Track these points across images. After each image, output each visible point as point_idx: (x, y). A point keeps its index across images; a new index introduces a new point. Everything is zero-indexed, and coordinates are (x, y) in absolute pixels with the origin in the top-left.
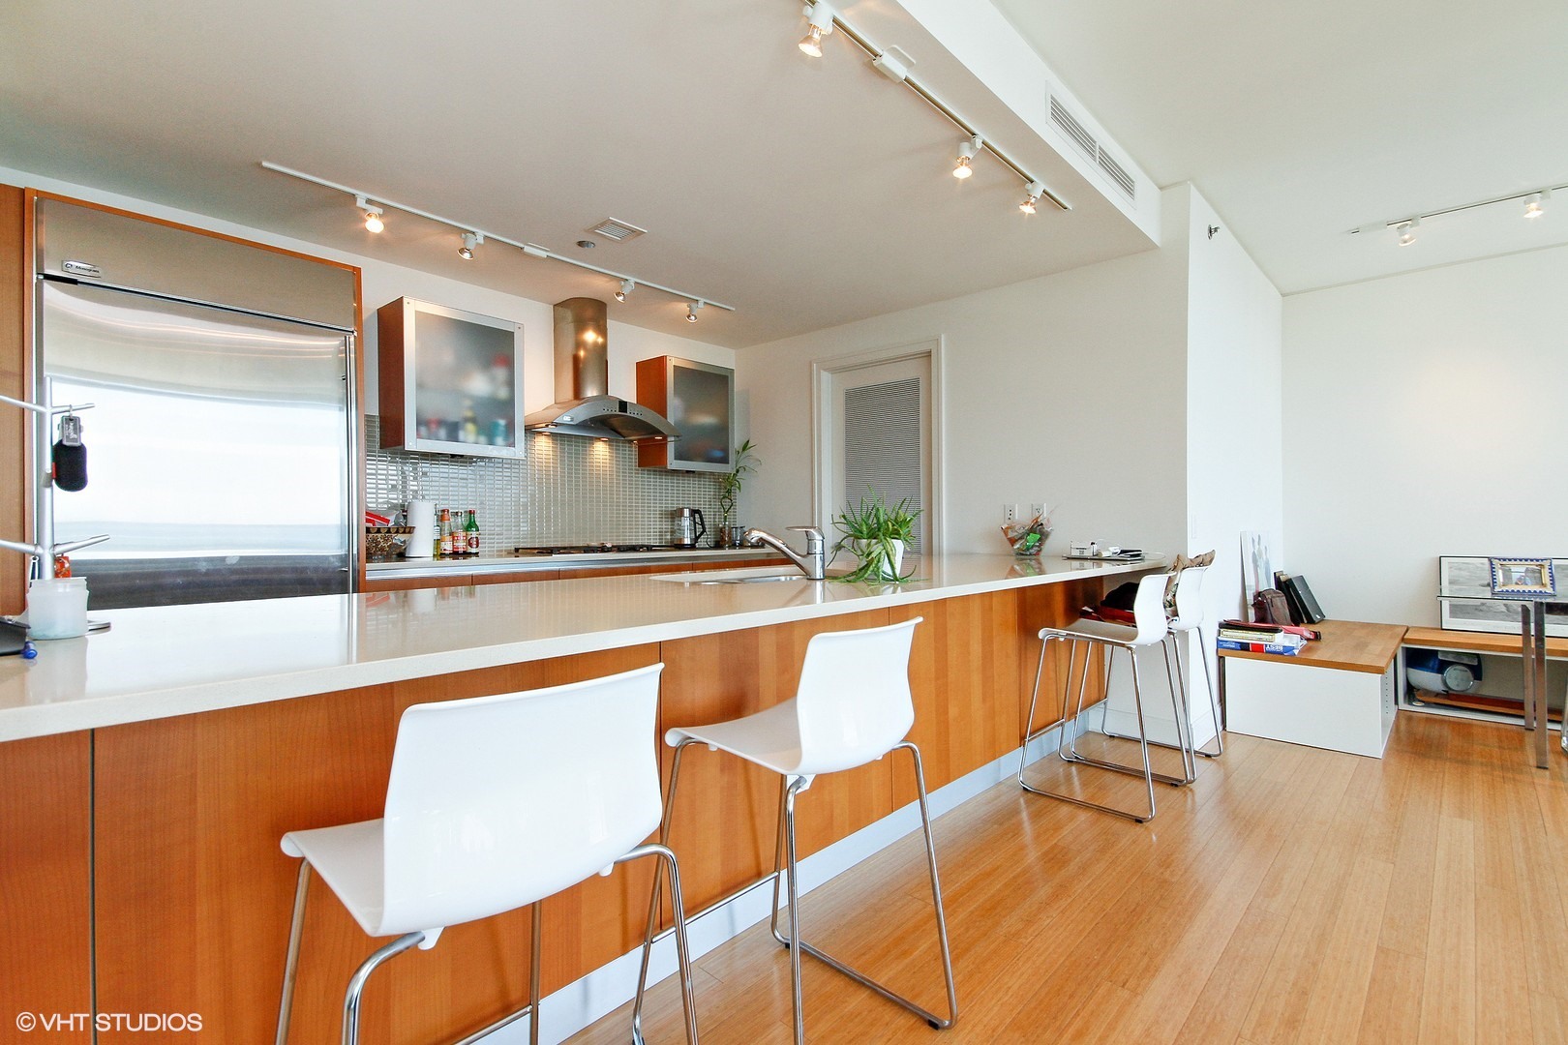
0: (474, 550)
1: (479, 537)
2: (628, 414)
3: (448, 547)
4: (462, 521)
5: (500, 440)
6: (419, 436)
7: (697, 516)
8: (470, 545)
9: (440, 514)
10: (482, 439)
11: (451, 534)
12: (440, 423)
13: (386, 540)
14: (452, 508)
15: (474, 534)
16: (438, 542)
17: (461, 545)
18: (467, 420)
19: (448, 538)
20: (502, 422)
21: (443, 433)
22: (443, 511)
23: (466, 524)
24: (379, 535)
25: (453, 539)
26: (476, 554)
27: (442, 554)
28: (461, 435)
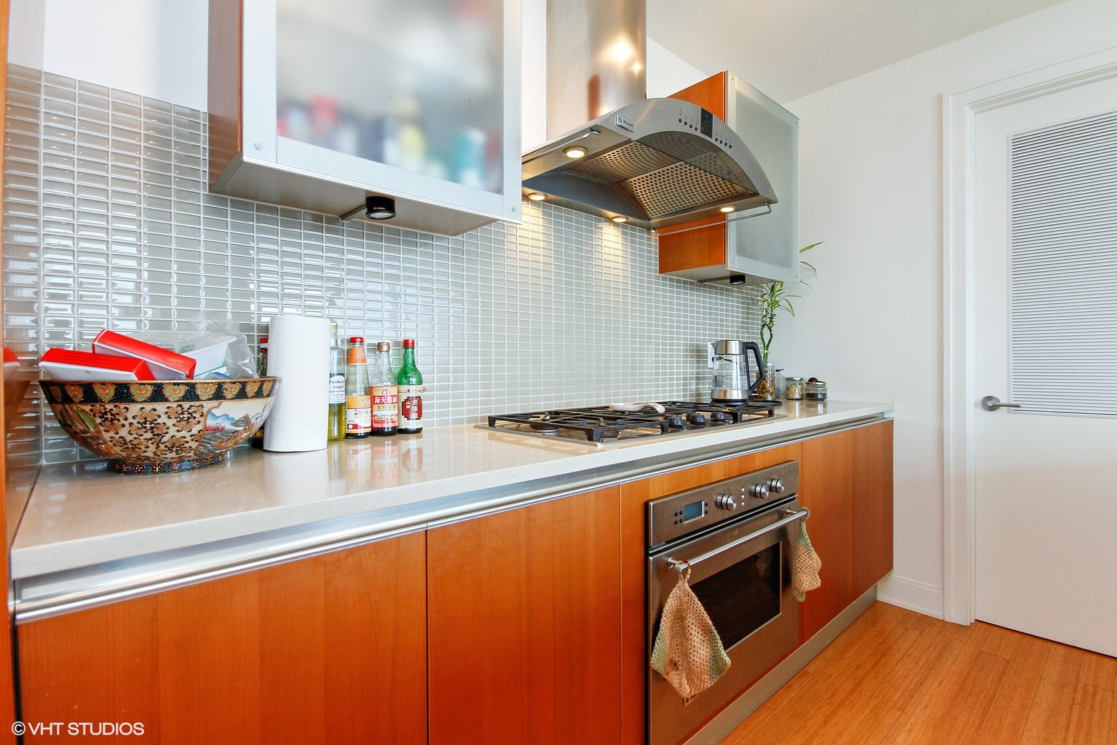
0: (412, 424)
1: (422, 395)
2: (712, 141)
3: (361, 420)
4: (389, 362)
5: (472, 177)
6: (283, 128)
7: (751, 353)
8: (406, 413)
9: (346, 347)
10: (437, 169)
11: (369, 391)
12: (343, 115)
13: (186, 419)
14: (370, 337)
15: (412, 390)
16: (338, 411)
17: (389, 415)
18: (405, 120)
19: (362, 401)
20: (477, 137)
21: (348, 138)
22: (353, 340)
23: (397, 368)
24: (161, 407)
25: (373, 402)
26: (419, 431)
27: (348, 435)
28: (391, 149)
